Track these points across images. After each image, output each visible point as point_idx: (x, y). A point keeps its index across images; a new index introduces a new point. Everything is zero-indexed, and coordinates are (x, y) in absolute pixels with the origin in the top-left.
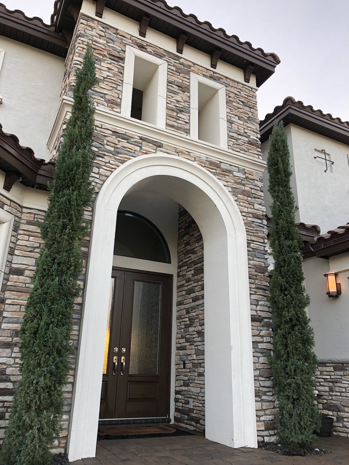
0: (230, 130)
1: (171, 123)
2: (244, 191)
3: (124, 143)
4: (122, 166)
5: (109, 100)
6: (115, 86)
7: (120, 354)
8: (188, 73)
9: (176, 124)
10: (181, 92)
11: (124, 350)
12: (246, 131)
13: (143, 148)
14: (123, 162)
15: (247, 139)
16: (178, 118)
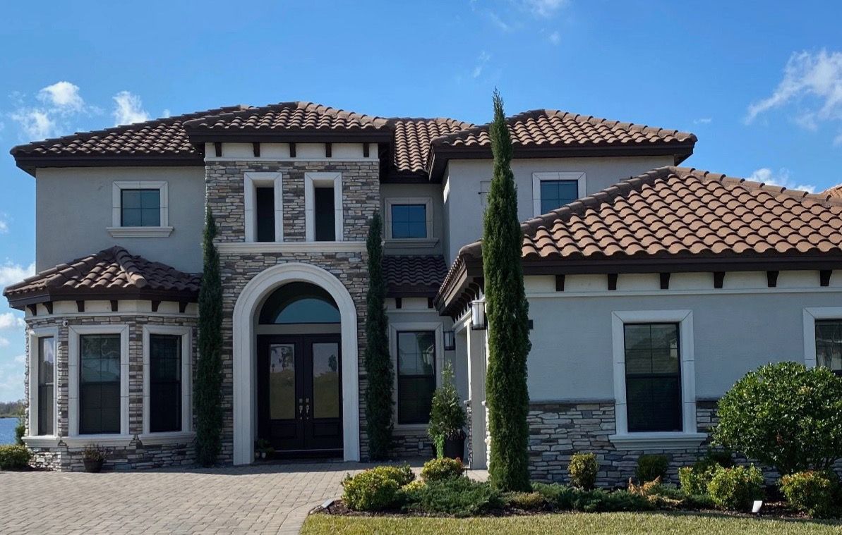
0: (345, 218)
1: (288, 231)
2: (360, 273)
3: (250, 263)
4: (250, 282)
5: (235, 231)
6: (238, 216)
7: (304, 404)
8: (302, 176)
9: (292, 231)
10: (296, 198)
11: (307, 400)
12: (363, 212)
13: (266, 262)
14: (250, 279)
15: (364, 221)
16: (294, 225)
